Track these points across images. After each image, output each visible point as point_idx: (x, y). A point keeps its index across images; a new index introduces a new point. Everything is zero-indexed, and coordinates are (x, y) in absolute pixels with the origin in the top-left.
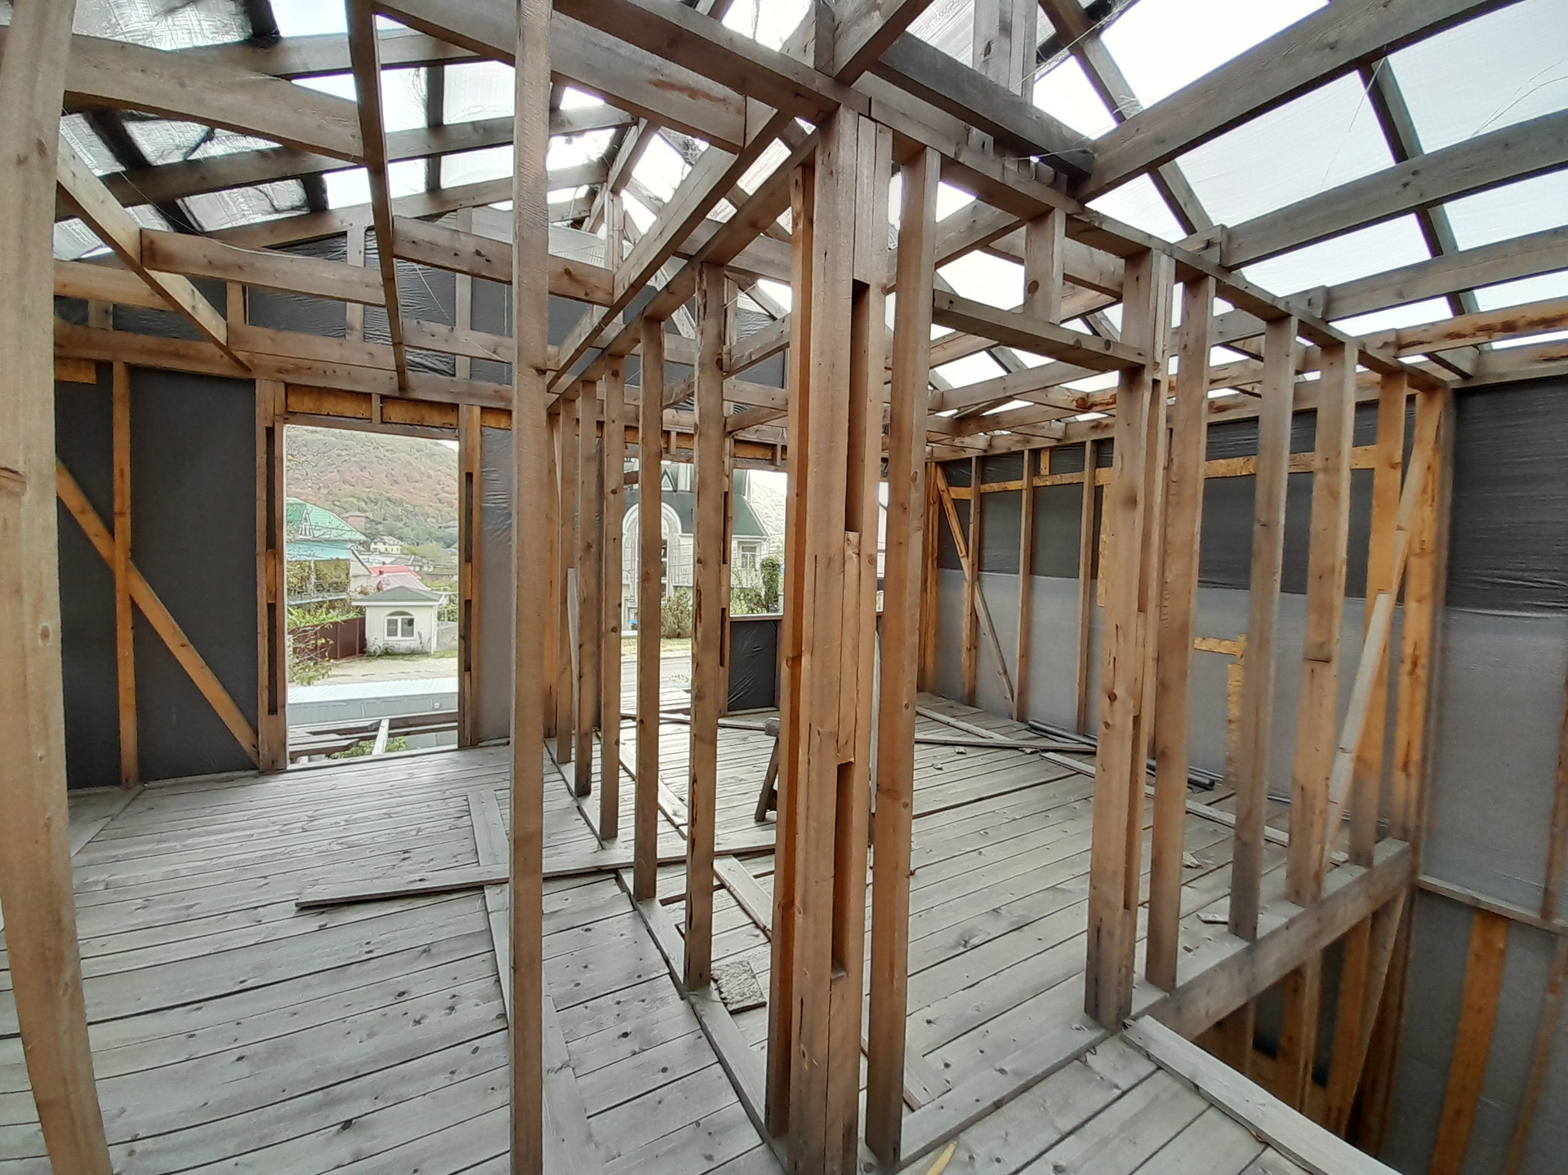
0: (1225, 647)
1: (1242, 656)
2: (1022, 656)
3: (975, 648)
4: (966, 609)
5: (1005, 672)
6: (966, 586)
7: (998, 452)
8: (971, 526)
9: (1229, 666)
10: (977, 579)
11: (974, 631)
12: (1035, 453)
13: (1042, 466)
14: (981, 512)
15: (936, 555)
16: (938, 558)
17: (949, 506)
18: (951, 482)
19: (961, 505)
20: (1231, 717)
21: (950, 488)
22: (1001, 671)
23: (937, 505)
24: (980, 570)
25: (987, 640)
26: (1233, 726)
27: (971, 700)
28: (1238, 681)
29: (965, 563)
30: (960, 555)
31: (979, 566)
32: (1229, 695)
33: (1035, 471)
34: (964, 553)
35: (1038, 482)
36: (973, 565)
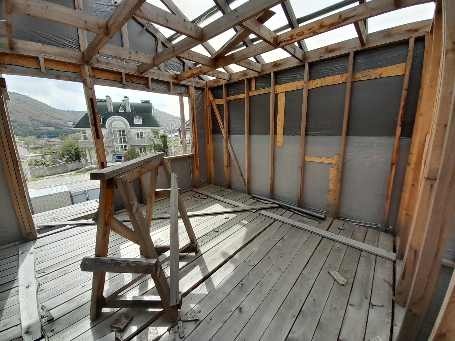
0: (329, 161)
1: (336, 164)
2: (248, 168)
3: (230, 166)
4: (225, 151)
5: (242, 175)
6: (224, 141)
7: (233, 81)
8: (225, 115)
9: (331, 168)
10: (229, 138)
11: (228, 159)
12: (249, 80)
13: (252, 87)
14: (228, 110)
15: (211, 129)
16: (212, 130)
17: (215, 107)
18: (216, 97)
19: (220, 107)
20: (330, 189)
21: (215, 99)
22: (240, 174)
23: (210, 107)
24: (229, 134)
25: (234, 162)
26: (331, 192)
27: (229, 187)
28: (334, 174)
29: (223, 131)
30: (221, 128)
31: (229, 132)
32: (330, 180)
33: (250, 89)
34: (223, 127)
35: (251, 94)
36: (227, 132)
